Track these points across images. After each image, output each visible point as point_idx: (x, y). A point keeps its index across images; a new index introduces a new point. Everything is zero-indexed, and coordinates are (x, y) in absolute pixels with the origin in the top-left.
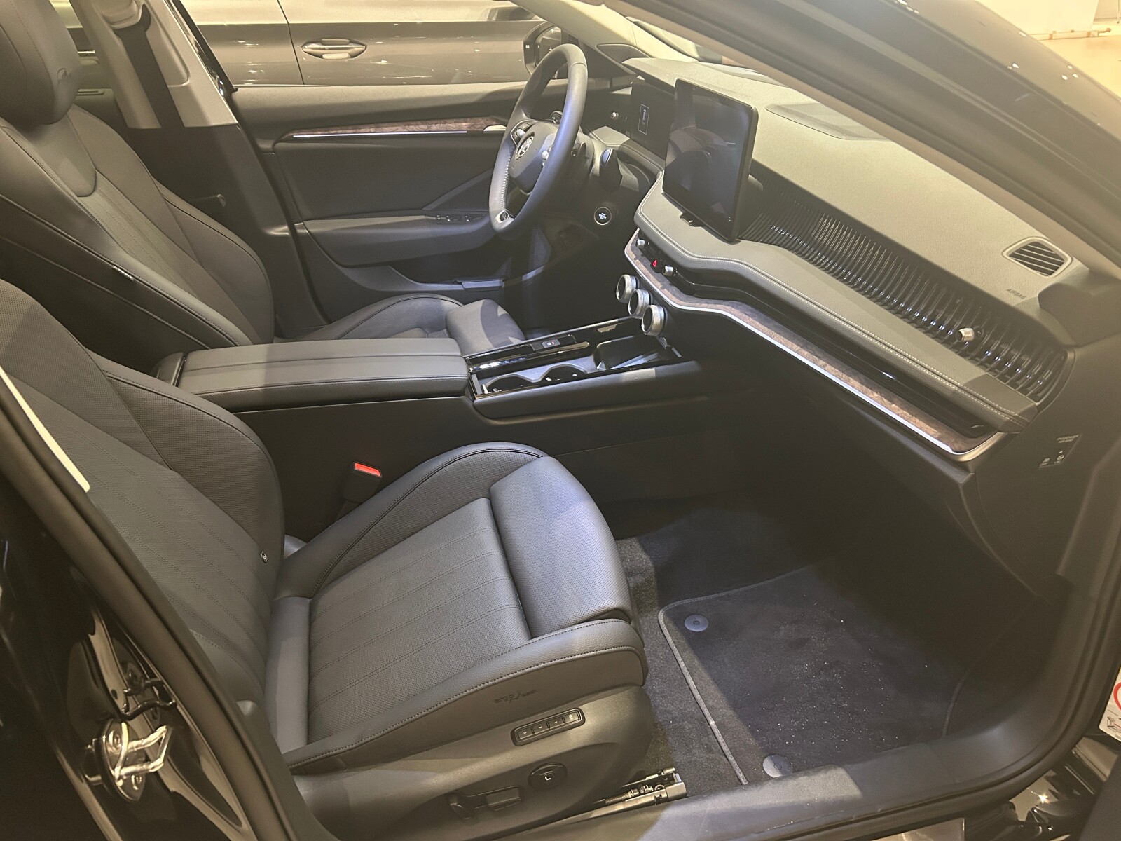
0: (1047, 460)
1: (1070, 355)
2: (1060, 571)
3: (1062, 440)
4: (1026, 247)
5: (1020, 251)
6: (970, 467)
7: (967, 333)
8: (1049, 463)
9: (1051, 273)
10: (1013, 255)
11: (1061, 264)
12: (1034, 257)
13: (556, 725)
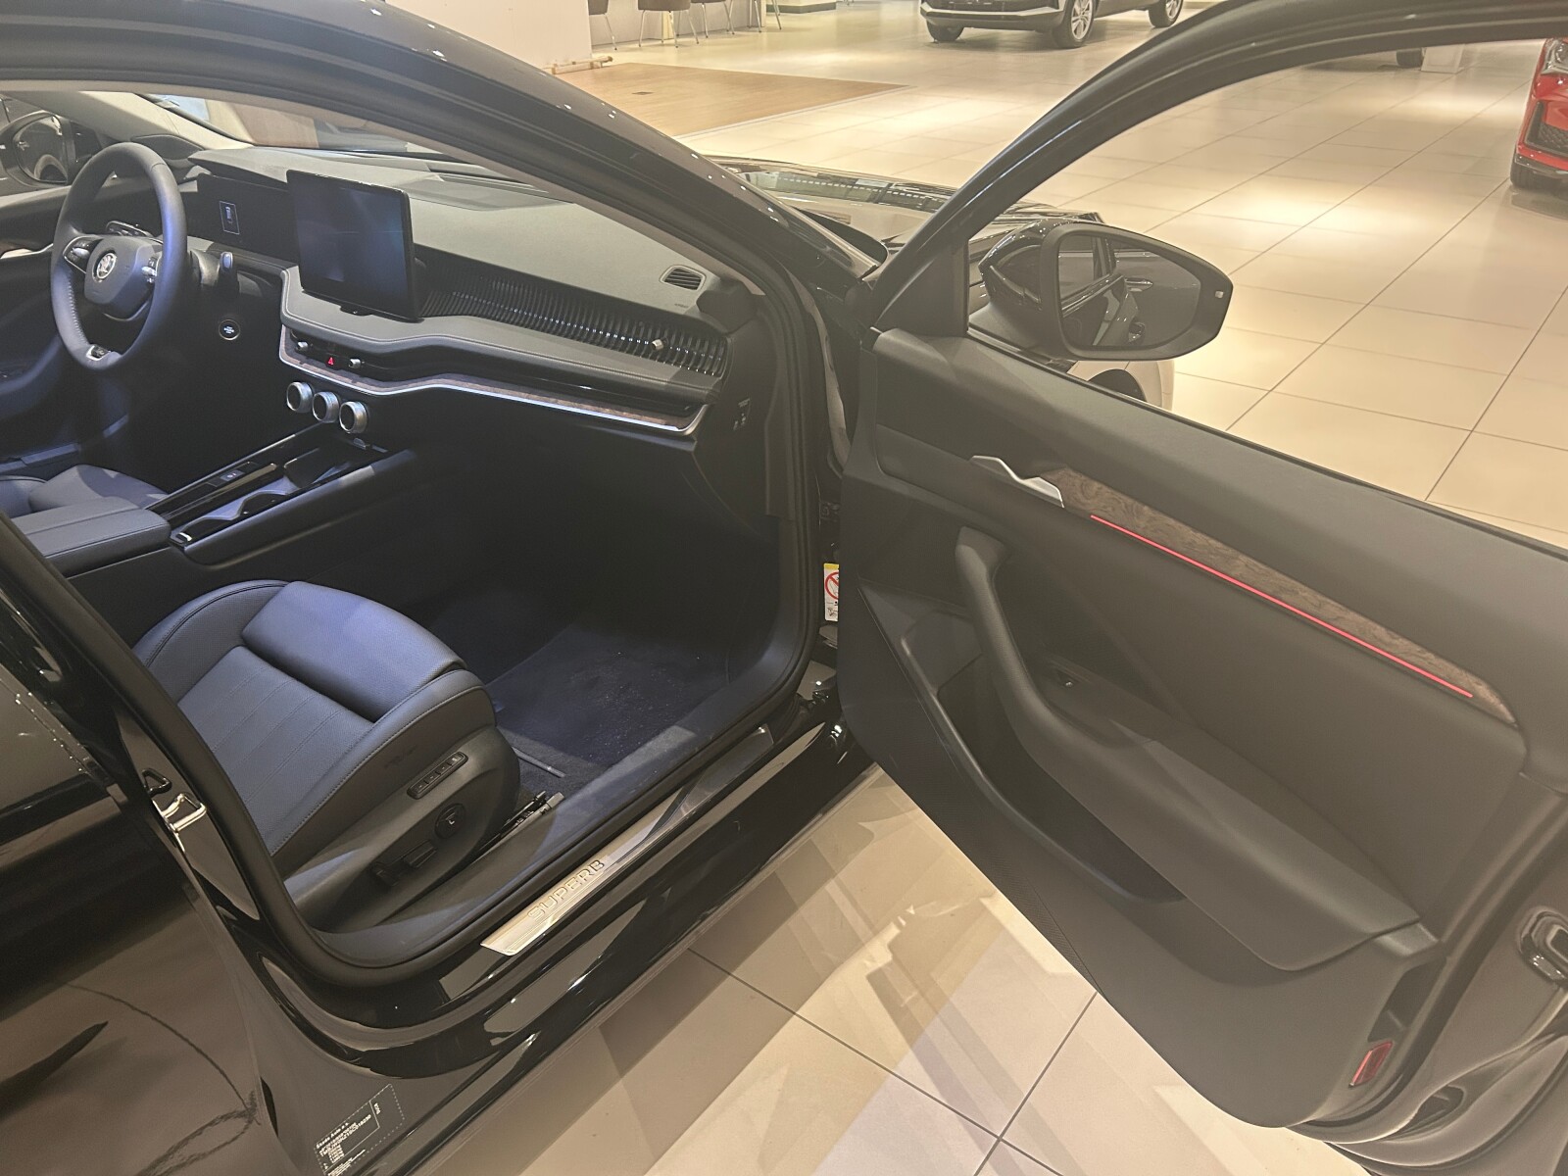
0: (736, 423)
1: (729, 340)
2: (768, 513)
3: (742, 404)
4: (672, 273)
5: (669, 277)
6: (695, 439)
7: (657, 343)
8: (739, 424)
9: (696, 288)
10: (666, 281)
11: (700, 281)
12: (681, 278)
13: (445, 771)
